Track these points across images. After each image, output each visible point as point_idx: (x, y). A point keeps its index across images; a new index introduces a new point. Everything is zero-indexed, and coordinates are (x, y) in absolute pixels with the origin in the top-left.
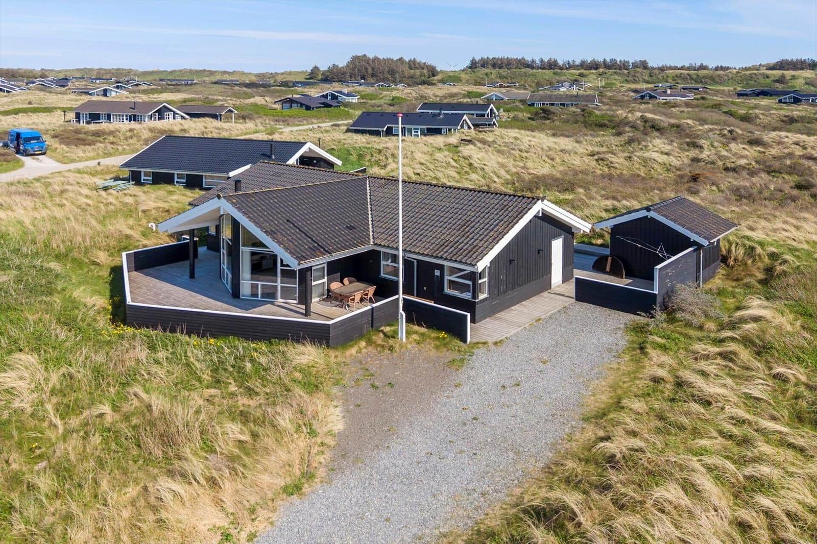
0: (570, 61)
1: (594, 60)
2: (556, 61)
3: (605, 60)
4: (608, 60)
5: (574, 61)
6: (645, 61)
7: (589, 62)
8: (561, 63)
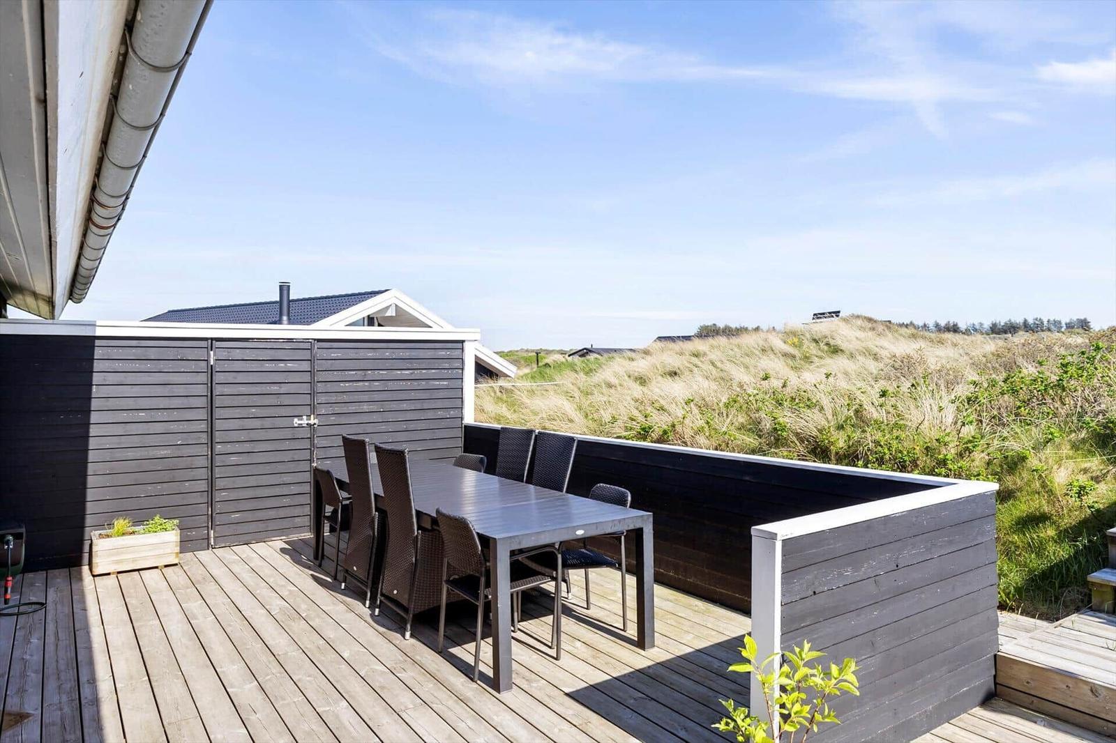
0: (976, 323)
1: (1010, 321)
2: (956, 325)
3: (1026, 320)
4: (1031, 321)
5: (981, 324)
6: (1085, 319)
7: (1002, 324)
8: (962, 326)
